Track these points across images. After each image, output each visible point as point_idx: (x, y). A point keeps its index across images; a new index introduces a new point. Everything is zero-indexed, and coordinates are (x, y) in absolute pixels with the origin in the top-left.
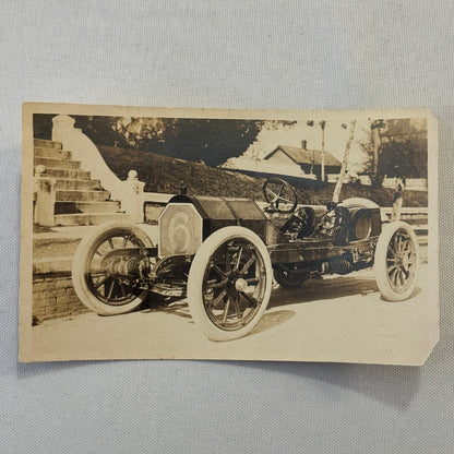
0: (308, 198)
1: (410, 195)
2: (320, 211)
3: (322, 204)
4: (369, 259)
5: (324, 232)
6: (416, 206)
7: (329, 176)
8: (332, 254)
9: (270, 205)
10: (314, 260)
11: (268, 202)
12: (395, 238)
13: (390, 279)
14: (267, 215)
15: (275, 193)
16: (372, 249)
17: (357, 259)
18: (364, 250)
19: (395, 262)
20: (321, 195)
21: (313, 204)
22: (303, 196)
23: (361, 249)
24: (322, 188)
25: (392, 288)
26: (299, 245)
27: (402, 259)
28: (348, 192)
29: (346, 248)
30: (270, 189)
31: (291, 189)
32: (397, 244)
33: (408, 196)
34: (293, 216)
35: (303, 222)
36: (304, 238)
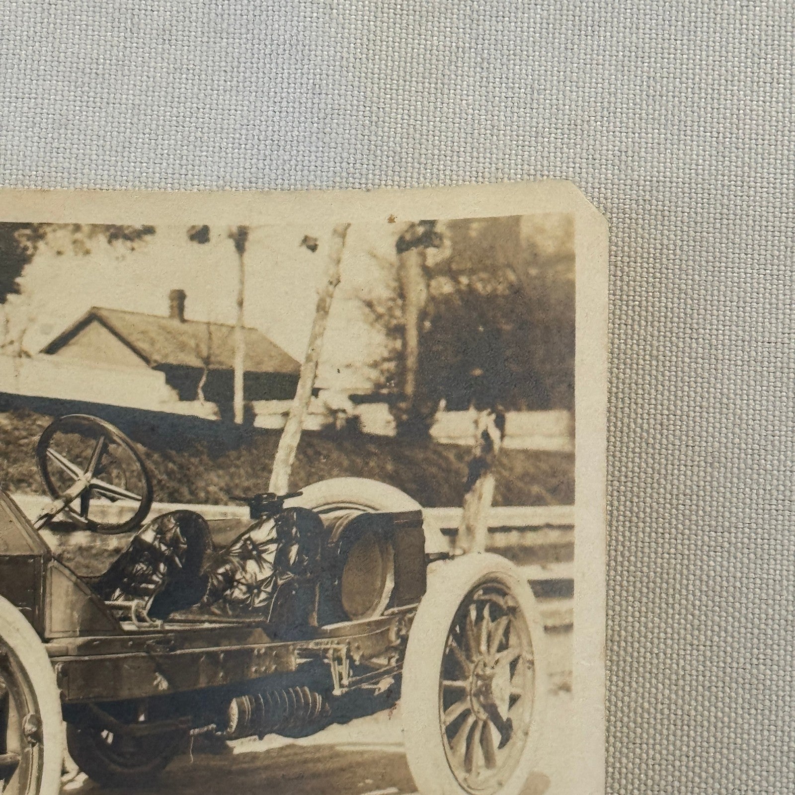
0: (187, 479)
1: (520, 466)
2: (226, 525)
3: (235, 499)
4: (385, 684)
5: (238, 593)
6: (538, 501)
7: (260, 406)
8: (263, 669)
9: (59, 504)
10: (202, 690)
11: (55, 496)
12: (469, 611)
13: (452, 748)
14: (51, 539)
15: (80, 464)
16: (395, 648)
17: (345, 682)
18: (368, 652)
19: (468, 689)
20: (233, 470)
21: (206, 502)
22: (170, 474)
23: (358, 648)
24: (237, 447)
25: (456, 779)
26: (154, 638)
27: (490, 678)
28: (319, 461)
29: (311, 645)
30: (60, 453)
31: (131, 453)
32: (475, 630)
33: (511, 469)
34: (138, 541)
35: (169, 562)
36: (172, 615)
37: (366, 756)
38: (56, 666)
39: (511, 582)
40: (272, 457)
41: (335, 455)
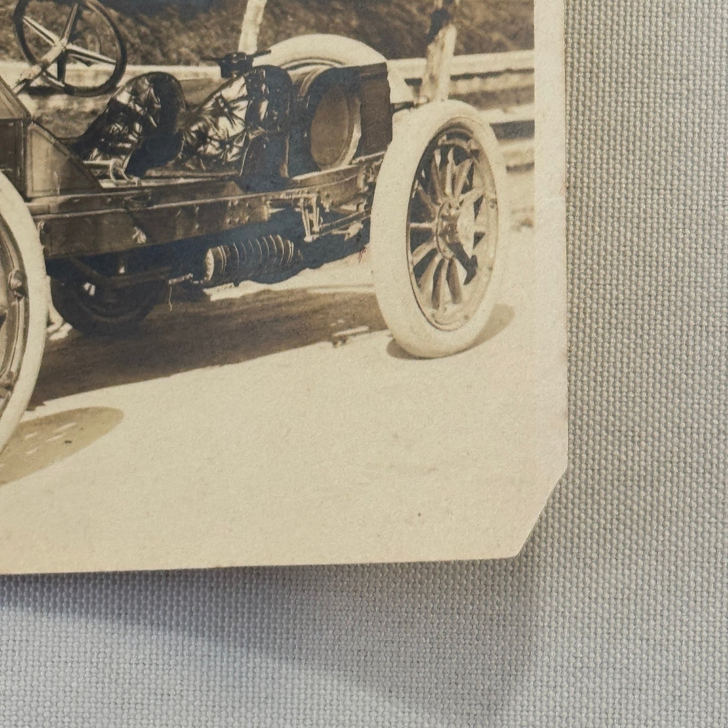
0: (159, 42)
1: (480, 16)
2: (198, 85)
3: (205, 59)
4: (354, 229)
5: (211, 149)
6: (499, 47)
8: (237, 220)
9: (36, 69)
10: (179, 241)
11: (32, 61)
12: (433, 156)
13: (419, 286)
14: (29, 103)
15: (55, 31)
16: (364, 195)
17: (316, 228)
18: (338, 199)
19: (434, 230)
20: (203, 31)
21: (178, 63)
22: (143, 37)
23: (328, 196)
24: (206, 11)
25: (424, 315)
26: (132, 194)
27: (455, 218)
28: (286, 19)
29: (283, 196)
30: (36, 20)
31: (104, 19)
32: (440, 174)
33: (472, 19)
34: (114, 103)
35: (144, 122)
36: (148, 173)
37: (338, 298)
38: (39, 224)
39: (473, 126)
40: (241, 17)
41: (301, 13)
